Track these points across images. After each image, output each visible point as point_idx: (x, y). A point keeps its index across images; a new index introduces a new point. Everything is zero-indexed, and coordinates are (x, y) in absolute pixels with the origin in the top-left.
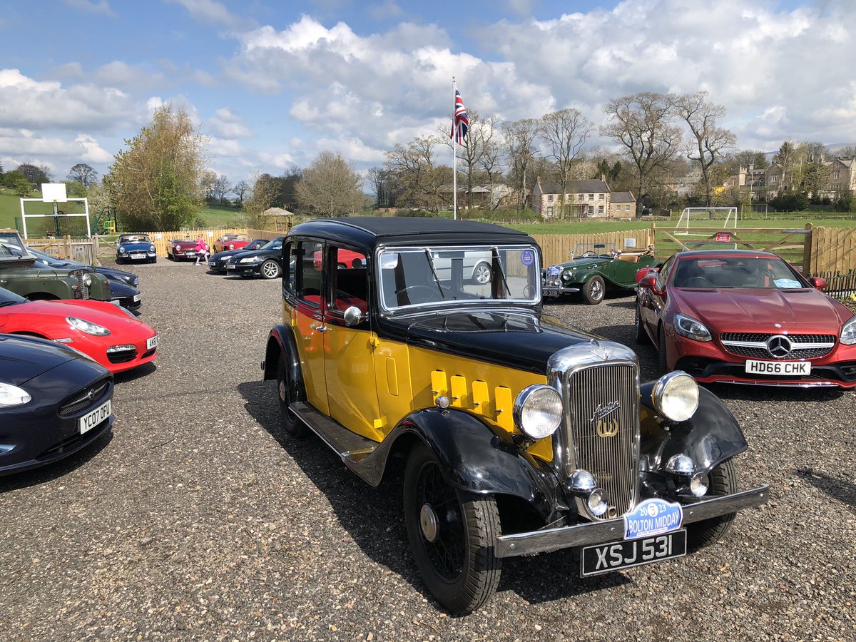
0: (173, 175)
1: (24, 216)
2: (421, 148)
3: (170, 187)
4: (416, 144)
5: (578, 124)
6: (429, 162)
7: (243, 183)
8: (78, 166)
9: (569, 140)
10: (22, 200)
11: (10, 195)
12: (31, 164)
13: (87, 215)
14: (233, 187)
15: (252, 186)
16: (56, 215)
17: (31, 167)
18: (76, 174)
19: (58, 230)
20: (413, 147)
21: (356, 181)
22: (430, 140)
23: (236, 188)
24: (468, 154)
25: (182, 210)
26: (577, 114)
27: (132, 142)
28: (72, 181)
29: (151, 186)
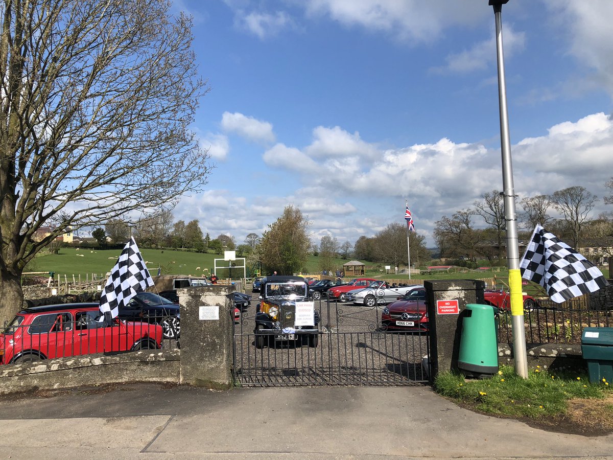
0: (290, 244)
1: (215, 268)
2: (462, 218)
3: (289, 251)
4: (458, 215)
5: (583, 197)
6: (468, 227)
7: (347, 243)
8: (250, 235)
9: (577, 208)
10: (215, 260)
11: (213, 254)
12: (225, 235)
13: (245, 267)
14: (341, 246)
15: (353, 245)
16: (230, 267)
17: (225, 236)
18: (248, 239)
19: (230, 275)
20: (456, 218)
21: (421, 240)
22: (468, 212)
23: (343, 246)
24: (497, 221)
25: (295, 263)
26: (582, 190)
27: (272, 226)
28: (246, 244)
29: (279, 250)
